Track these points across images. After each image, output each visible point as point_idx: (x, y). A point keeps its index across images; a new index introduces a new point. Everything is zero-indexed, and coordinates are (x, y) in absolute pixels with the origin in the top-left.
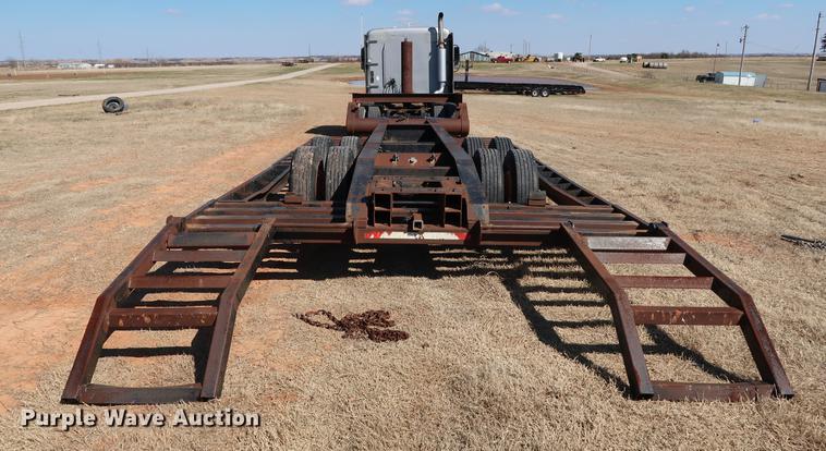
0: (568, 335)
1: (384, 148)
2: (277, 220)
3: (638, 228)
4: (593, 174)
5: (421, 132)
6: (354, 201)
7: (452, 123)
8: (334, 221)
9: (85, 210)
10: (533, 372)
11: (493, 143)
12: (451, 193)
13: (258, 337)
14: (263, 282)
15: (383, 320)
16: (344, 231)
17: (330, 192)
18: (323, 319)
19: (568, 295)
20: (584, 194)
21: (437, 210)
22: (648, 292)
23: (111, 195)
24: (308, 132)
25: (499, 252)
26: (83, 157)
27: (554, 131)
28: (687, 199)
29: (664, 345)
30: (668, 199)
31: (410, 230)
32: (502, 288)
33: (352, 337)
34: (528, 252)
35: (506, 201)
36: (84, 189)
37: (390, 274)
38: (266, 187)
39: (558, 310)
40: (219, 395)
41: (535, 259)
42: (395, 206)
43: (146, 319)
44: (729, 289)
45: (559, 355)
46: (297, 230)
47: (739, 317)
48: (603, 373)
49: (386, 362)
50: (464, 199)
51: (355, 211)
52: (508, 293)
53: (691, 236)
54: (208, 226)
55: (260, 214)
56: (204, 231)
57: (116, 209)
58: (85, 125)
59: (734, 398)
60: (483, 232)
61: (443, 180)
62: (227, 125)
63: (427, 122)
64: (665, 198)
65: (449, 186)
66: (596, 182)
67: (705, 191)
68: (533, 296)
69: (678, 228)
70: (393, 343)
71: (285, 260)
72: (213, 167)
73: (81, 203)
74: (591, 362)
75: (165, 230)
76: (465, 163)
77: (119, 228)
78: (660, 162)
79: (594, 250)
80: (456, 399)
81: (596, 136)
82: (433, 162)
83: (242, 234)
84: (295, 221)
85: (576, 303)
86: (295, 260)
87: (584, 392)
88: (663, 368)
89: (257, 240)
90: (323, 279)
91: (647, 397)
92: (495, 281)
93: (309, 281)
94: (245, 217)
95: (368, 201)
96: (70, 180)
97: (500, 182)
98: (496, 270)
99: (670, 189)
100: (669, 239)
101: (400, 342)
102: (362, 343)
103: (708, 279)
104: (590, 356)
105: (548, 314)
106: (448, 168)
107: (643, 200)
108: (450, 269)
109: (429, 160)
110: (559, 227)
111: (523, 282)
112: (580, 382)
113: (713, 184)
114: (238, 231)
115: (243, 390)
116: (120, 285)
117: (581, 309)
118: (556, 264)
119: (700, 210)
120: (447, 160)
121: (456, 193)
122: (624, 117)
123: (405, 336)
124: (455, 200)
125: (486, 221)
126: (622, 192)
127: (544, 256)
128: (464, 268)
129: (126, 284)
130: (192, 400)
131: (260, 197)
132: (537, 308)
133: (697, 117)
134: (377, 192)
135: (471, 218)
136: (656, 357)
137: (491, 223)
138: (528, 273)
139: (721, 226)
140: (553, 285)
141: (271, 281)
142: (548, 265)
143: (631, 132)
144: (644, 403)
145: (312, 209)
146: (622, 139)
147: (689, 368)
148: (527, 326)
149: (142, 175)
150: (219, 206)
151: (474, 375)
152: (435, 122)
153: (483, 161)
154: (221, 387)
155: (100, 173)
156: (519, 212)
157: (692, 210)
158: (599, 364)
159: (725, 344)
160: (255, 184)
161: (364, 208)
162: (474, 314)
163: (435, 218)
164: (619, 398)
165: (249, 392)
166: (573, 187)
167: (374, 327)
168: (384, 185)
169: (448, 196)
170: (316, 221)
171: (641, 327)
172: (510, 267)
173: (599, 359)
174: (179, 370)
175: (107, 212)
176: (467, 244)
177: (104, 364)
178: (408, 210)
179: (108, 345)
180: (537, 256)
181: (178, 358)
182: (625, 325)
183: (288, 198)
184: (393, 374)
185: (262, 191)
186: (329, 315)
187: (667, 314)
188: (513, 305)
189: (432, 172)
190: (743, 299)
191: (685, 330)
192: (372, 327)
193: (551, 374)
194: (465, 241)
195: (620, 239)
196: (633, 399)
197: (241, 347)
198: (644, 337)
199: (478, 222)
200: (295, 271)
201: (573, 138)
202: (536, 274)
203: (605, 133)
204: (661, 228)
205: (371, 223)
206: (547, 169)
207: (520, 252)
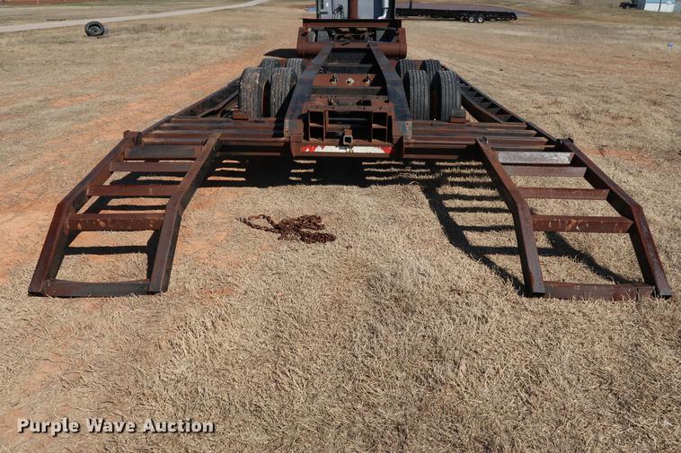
0: (474, 238)
1: (325, 69)
2: (223, 135)
3: (546, 144)
4: (515, 94)
5: (362, 55)
6: (291, 118)
7: (392, 47)
8: (274, 136)
9: (64, 125)
10: (440, 271)
11: (424, 65)
12: (379, 111)
13: (205, 238)
14: (214, 189)
15: (315, 224)
16: (282, 144)
17: (275, 109)
18: (262, 223)
19: (479, 202)
20: (502, 112)
21: (365, 127)
22: (551, 202)
23: (87, 111)
24: (266, 55)
25: (423, 163)
26: (65, 77)
27: (486, 54)
28: (598, 118)
29: (560, 248)
30: (580, 116)
31: (341, 145)
32: (422, 196)
33: (287, 239)
34: (449, 164)
35: (431, 118)
36: (64, 105)
37: (325, 183)
38: (220, 105)
39: (470, 215)
40: (165, 289)
41: (454, 170)
42: (331, 122)
43: (101, 223)
44: (622, 200)
45: (465, 257)
46: (241, 144)
47: (629, 226)
48: (503, 273)
49: (314, 261)
50: (390, 117)
51: (292, 127)
52: (427, 201)
53: (597, 150)
54: (162, 140)
55: (210, 129)
56: (158, 144)
57: (91, 123)
58: (70, 47)
59: (617, 298)
60: (405, 146)
61: (373, 99)
62: (195, 48)
63: (368, 46)
64: (577, 116)
65: (378, 105)
66: (517, 101)
67: (614, 110)
68: (448, 203)
69: (584, 144)
70: (322, 245)
71: (235, 169)
72: (180, 86)
73: (60, 118)
74: (493, 263)
75: (122, 143)
76: (395, 83)
77: (92, 140)
78: (577, 82)
79: (503, 164)
80: (370, 294)
81: (522, 59)
82: (368, 82)
83: (190, 147)
84: (240, 136)
85: (485, 210)
86: (244, 170)
87: (484, 290)
88: (556, 269)
89: (203, 152)
90: (267, 187)
91: (539, 295)
92: (416, 190)
93: (255, 189)
94: (196, 132)
95: (304, 118)
96: (52, 97)
97: (427, 101)
98: (417, 180)
99: (584, 108)
100: (573, 154)
101: (328, 243)
102: (294, 245)
103: (604, 191)
104: (493, 257)
105: (460, 219)
106: (379, 88)
107: (557, 116)
108: (378, 179)
109: (365, 81)
110: (474, 142)
111: (441, 191)
112: (481, 281)
113: (623, 103)
114: (189, 144)
115: (187, 285)
116: (79, 192)
117: (490, 215)
118: (472, 175)
119: (608, 127)
120: (380, 81)
121: (382, 111)
122: (549, 41)
123: (332, 238)
124: (381, 118)
125: (409, 138)
126: (539, 110)
127: (463, 167)
128: (390, 178)
129: (84, 192)
130: (142, 294)
131: (213, 113)
132: (451, 214)
133: (615, 42)
134: (312, 110)
135: (396, 134)
136: (553, 259)
137: (413, 138)
138: (446, 183)
139: (625, 142)
140: (468, 194)
141: (221, 189)
142: (465, 175)
143: (554, 56)
144: (536, 300)
145: (257, 125)
146: (545, 61)
147: (580, 269)
148: (441, 230)
149: (117, 93)
150: (175, 122)
151: (387, 274)
152: (375, 45)
153: (411, 82)
154: (167, 282)
155: (80, 91)
156: (442, 129)
157: (600, 126)
158: (500, 265)
159: (615, 250)
160: (210, 102)
161: (300, 124)
162: (394, 219)
163: (364, 135)
164: (514, 295)
165: (192, 286)
166: (493, 105)
167: (306, 230)
168: (319, 103)
169: (376, 114)
170: (258, 136)
171: (541, 233)
172: (431, 177)
173: (500, 260)
174: (133, 267)
175: (82, 126)
176: (392, 156)
177: (69, 260)
178: (340, 126)
179: (75, 244)
180: (456, 167)
181: (133, 256)
182: (524, 231)
183: (236, 115)
184: (318, 272)
185: (216, 108)
186: (268, 219)
187: (563, 222)
188: (429, 211)
189: (365, 91)
190: (634, 210)
191: (581, 236)
192: (305, 230)
193: (457, 273)
194: (390, 154)
195: (528, 154)
196: (527, 297)
197: (190, 246)
198: (542, 241)
199: (402, 138)
200: (243, 179)
201: (502, 61)
202: (453, 184)
203: (531, 56)
204: (566, 144)
205: (306, 138)
206: (472, 89)
207: (442, 164)
